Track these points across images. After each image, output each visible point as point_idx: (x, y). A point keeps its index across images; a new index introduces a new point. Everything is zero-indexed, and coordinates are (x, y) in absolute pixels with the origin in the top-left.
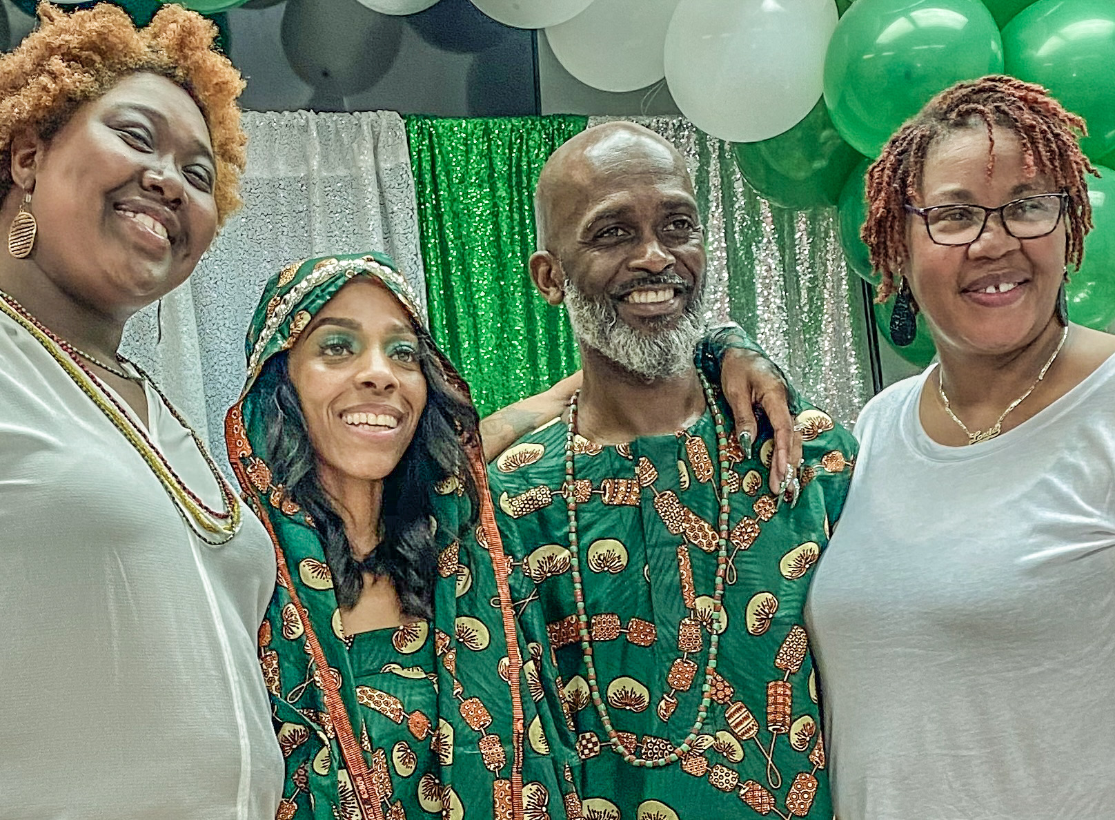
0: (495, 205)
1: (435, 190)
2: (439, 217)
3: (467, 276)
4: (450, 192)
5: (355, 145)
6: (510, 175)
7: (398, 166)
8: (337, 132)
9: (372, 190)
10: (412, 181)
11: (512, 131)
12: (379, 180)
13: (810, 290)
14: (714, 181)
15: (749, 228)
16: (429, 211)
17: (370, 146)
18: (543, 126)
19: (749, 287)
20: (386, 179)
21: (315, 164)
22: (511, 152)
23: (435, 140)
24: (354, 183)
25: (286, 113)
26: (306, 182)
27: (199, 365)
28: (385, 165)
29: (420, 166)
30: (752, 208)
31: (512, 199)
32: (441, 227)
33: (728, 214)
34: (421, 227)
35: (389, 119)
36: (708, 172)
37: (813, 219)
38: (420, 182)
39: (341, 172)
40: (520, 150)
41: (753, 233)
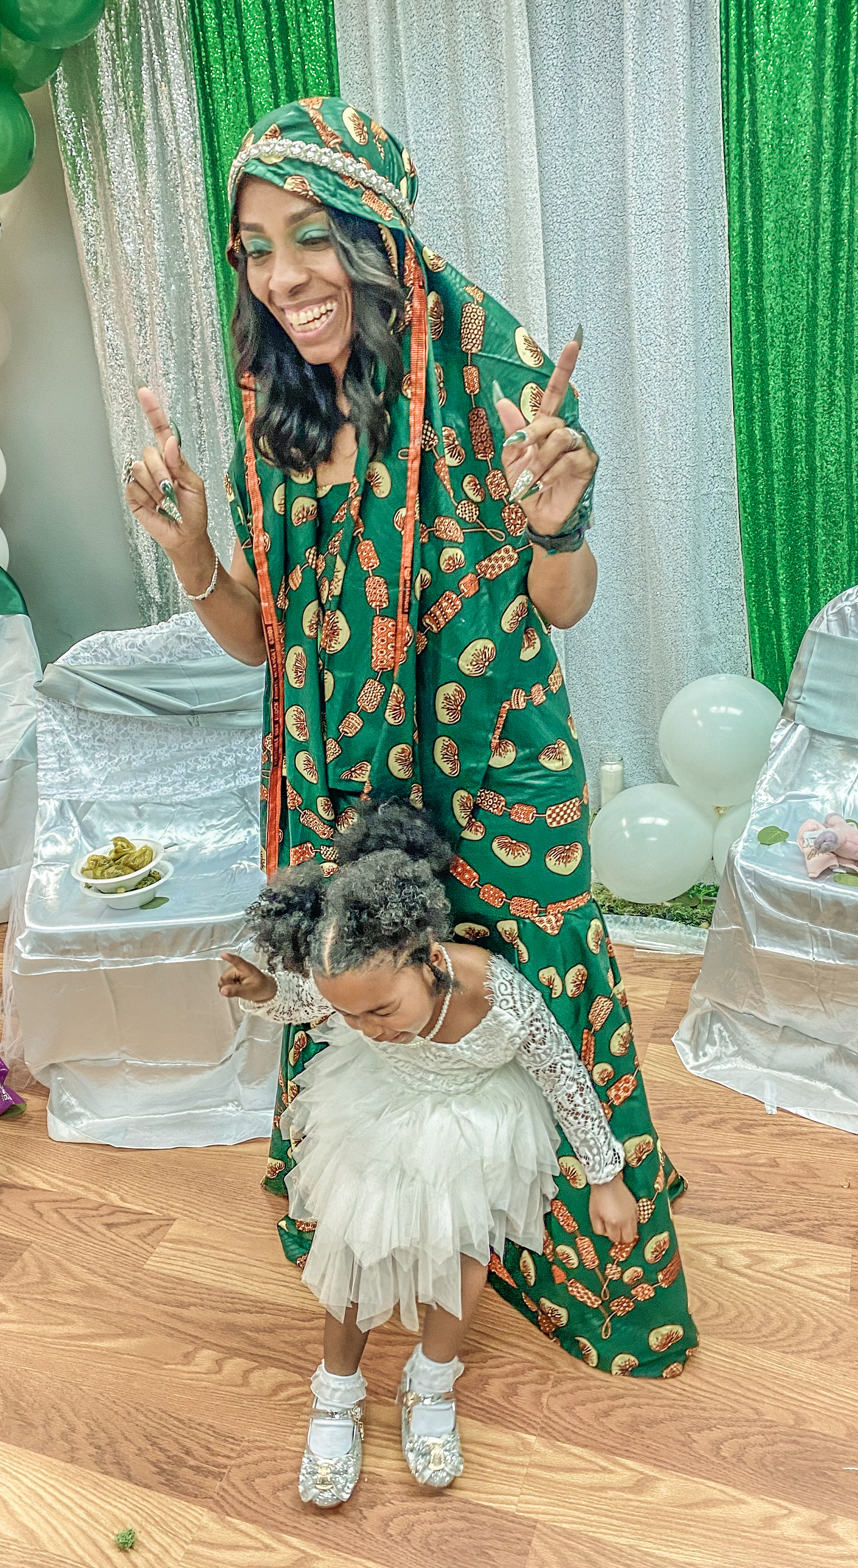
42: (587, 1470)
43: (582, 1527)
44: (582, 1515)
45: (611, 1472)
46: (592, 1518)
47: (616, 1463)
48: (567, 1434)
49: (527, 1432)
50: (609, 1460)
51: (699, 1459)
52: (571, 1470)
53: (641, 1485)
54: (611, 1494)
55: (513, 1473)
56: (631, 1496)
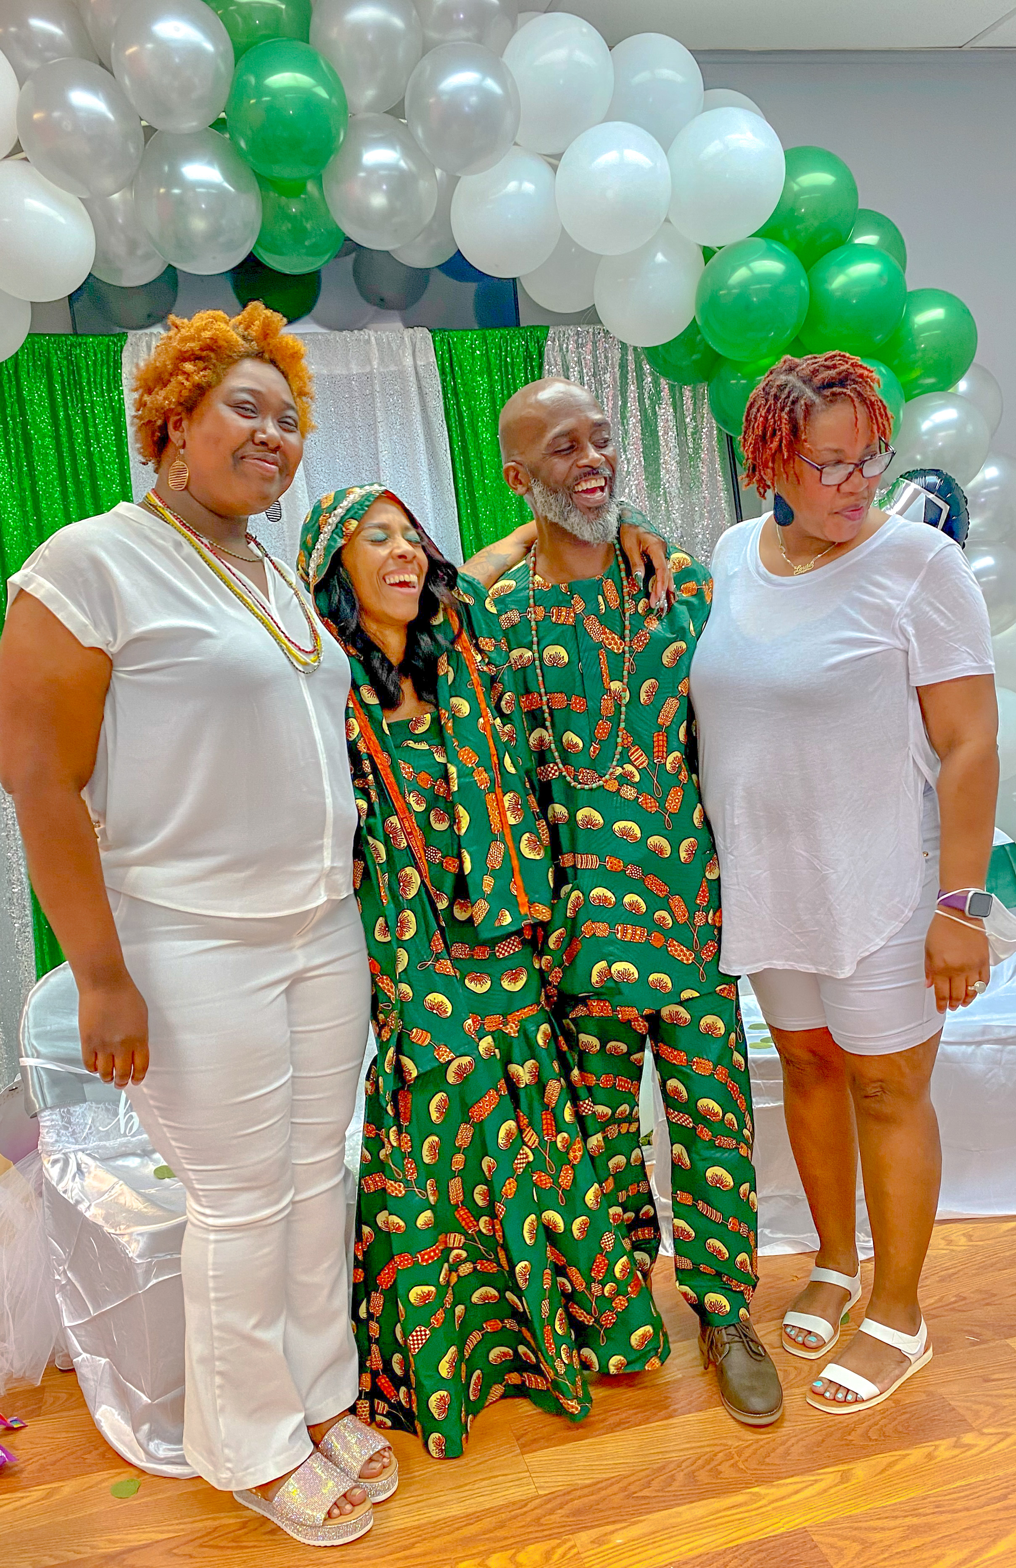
0: (492, 386)
1: (454, 378)
2: (456, 394)
3: (476, 434)
4: (462, 379)
5: (401, 352)
6: (501, 366)
7: (429, 363)
8: (389, 343)
9: (413, 379)
10: (438, 374)
11: (501, 338)
12: (417, 373)
13: (693, 434)
14: (631, 366)
15: (653, 395)
16: (450, 392)
17: (410, 352)
18: (521, 334)
19: (654, 433)
20: (420, 370)
21: (375, 364)
22: (501, 352)
23: (452, 346)
24: (401, 374)
25: (356, 332)
26: (370, 376)
27: (307, 498)
28: (419, 363)
29: (443, 364)
30: (656, 382)
31: (502, 381)
32: (458, 403)
33: (640, 387)
34: (445, 403)
35: (422, 334)
36: (627, 360)
37: (694, 390)
38: (443, 373)
39: (393, 368)
40: (506, 350)
41: (656, 399)
42: (806, 1487)
43: (835, 1516)
44: (828, 1510)
45: (822, 1480)
46: (835, 1508)
47: (819, 1474)
48: (774, 1475)
49: (750, 1488)
50: (813, 1475)
51: (863, 1447)
52: (797, 1492)
53: (845, 1477)
54: (832, 1491)
55: (763, 1513)
56: (845, 1485)
